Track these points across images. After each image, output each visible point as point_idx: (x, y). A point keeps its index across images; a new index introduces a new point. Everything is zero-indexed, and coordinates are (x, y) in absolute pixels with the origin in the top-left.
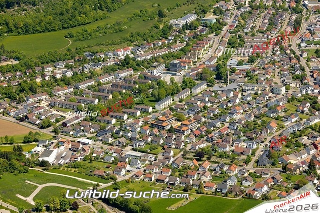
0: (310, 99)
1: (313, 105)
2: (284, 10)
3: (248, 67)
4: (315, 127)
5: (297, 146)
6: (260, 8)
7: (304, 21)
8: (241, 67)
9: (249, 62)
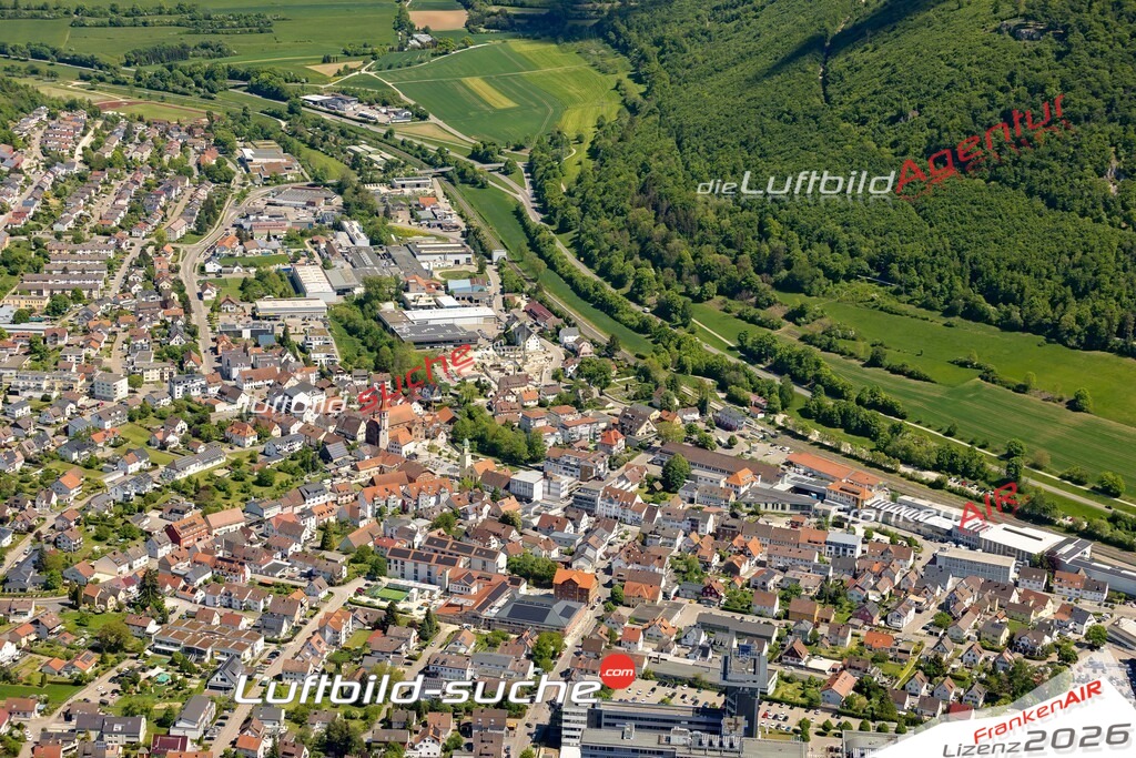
0: (190, 410)
1: (196, 426)
2: (179, 173)
3: (42, 327)
4: (184, 486)
5: (125, 537)
6: (111, 166)
7: (230, 202)
8: (23, 325)
9: (48, 314)
